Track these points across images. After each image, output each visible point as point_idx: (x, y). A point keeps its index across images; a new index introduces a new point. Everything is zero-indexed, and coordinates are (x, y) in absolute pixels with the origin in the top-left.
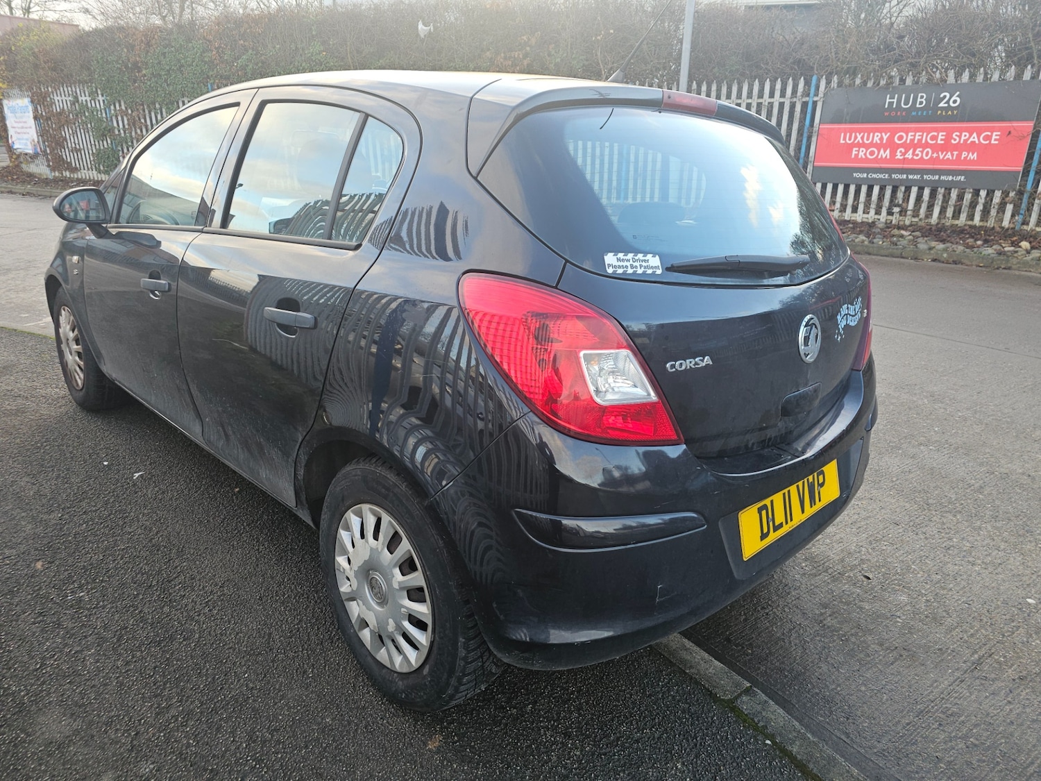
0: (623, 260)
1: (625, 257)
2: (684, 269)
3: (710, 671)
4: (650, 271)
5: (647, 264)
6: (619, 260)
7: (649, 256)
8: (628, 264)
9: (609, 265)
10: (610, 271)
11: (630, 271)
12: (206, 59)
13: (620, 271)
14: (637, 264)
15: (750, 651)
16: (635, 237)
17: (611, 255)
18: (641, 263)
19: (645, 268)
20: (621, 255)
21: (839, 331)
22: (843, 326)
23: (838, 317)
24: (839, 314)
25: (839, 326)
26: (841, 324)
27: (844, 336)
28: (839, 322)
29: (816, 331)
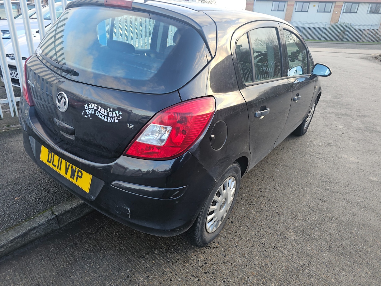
21: (85, 113)
22: (90, 113)
23: (85, 105)
24: (87, 105)
25: (86, 111)
26: (88, 110)
27: (91, 118)
28: (86, 109)
29: (65, 101)
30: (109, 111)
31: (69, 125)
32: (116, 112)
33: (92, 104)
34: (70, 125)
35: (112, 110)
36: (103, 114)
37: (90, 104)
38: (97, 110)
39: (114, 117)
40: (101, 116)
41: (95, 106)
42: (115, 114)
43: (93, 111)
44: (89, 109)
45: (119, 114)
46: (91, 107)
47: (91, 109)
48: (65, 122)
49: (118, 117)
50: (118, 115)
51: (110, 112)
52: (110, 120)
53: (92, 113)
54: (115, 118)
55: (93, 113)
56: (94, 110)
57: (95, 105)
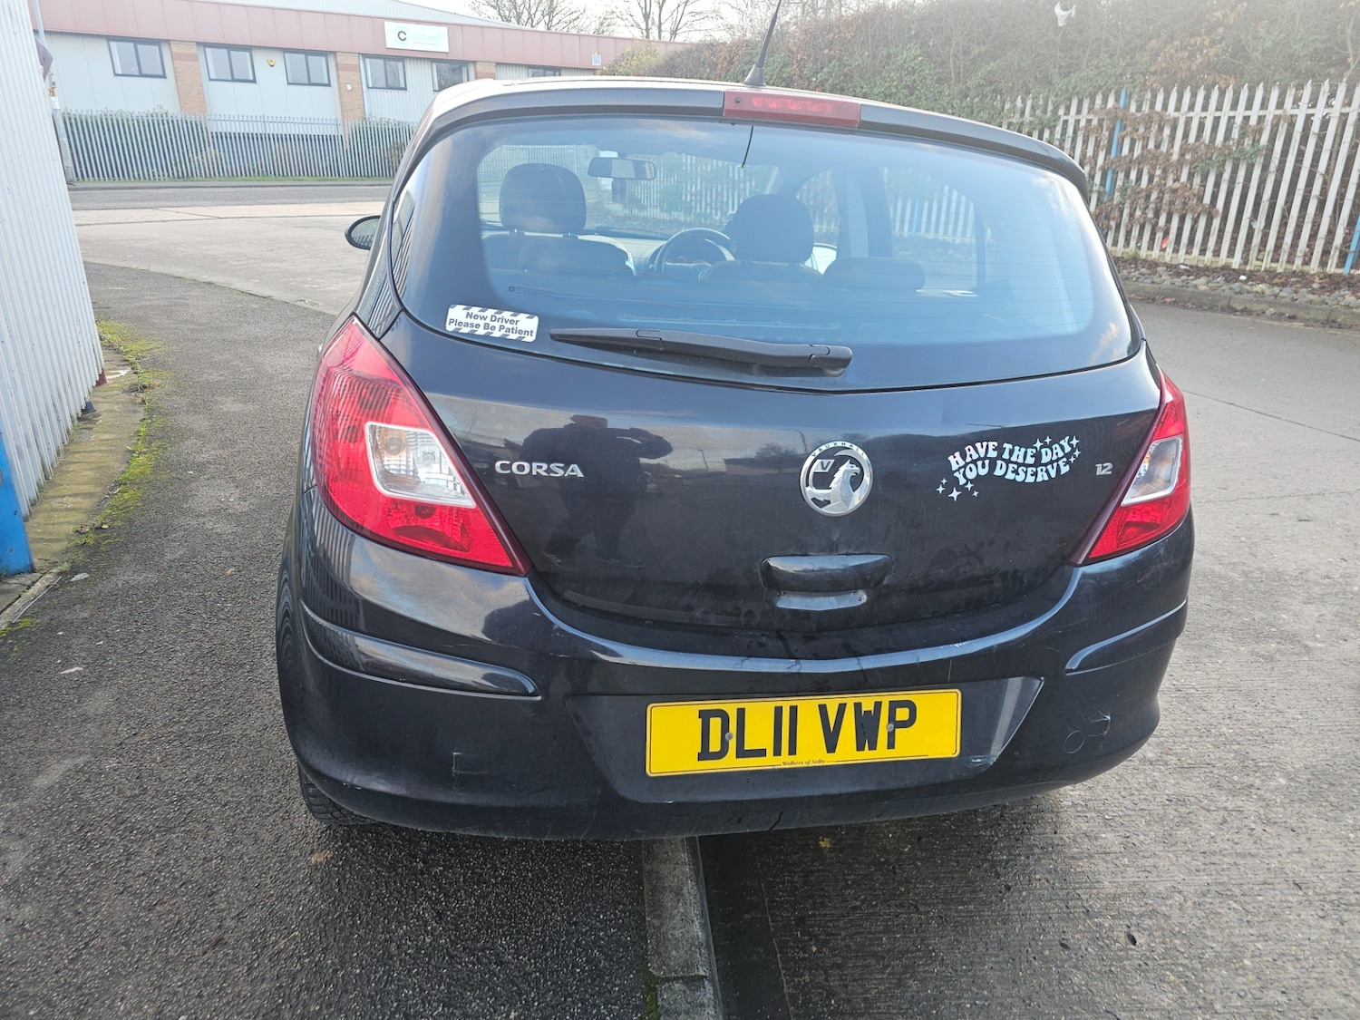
0: (476, 317)
1: (482, 314)
2: (586, 340)
3: (676, 933)
4: (513, 336)
5: (514, 326)
6: (468, 315)
7: (522, 317)
8: (482, 323)
9: (452, 321)
10: (450, 328)
11: (481, 332)
12: (784, 76)
13: (465, 330)
14: (497, 325)
15: (814, 949)
16: (512, 289)
17: (460, 308)
18: (504, 324)
19: (508, 330)
20: (475, 310)
21: (954, 482)
22: (971, 475)
23: (951, 458)
24: (957, 454)
25: (956, 474)
26: (962, 470)
27: (976, 494)
28: (955, 467)
29: (857, 469)
30: (1041, 447)
31: (868, 553)
32: (1062, 442)
33: (978, 445)
34: (872, 552)
35: (1048, 440)
36: (1019, 465)
37: (970, 447)
38: (1000, 457)
39: (1058, 459)
40: (1016, 472)
41: (991, 447)
42: (1059, 450)
43: (983, 466)
44: (967, 464)
45: (1071, 445)
46: (975, 456)
47: (974, 462)
48: (844, 552)
49: (1067, 456)
50: (1068, 449)
51: (1043, 451)
52: (1045, 475)
53: (980, 474)
54: (1060, 462)
55: (983, 472)
56: (987, 462)
57: (991, 444)
